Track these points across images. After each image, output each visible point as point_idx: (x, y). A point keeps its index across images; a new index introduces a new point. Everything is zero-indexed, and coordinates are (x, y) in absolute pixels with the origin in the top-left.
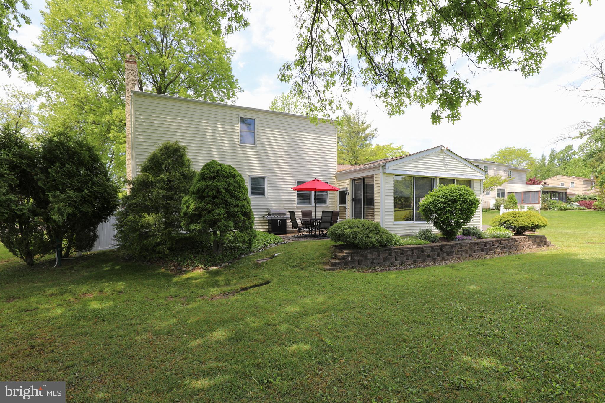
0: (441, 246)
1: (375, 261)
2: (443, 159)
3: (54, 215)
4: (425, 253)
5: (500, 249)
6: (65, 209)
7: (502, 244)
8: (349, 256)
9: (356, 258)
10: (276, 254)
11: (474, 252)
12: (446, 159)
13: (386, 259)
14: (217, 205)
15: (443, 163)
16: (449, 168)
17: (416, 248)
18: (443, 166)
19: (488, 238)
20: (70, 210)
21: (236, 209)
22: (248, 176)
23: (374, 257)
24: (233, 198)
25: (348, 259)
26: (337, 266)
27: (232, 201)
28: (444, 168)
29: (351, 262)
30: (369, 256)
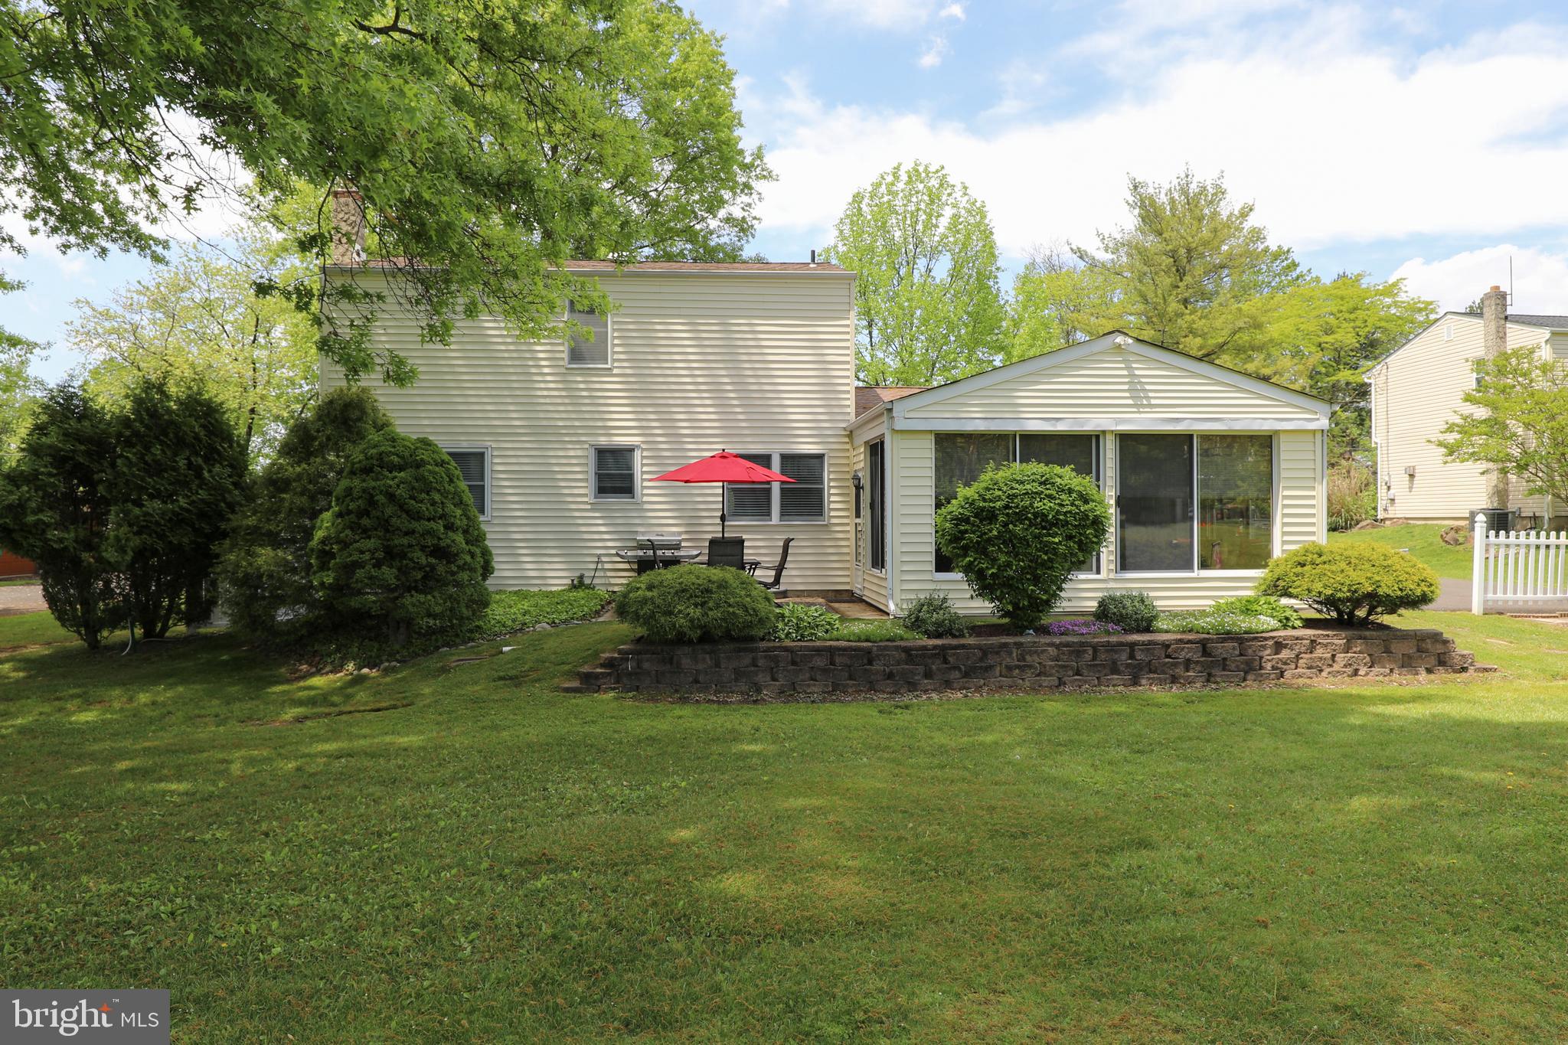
0: (943, 648)
1: (701, 678)
2: (1125, 372)
3: (106, 551)
4: (877, 666)
5: (1198, 668)
6: (127, 540)
7: (1210, 655)
8: (627, 660)
9: (646, 665)
10: (505, 649)
11: (1078, 674)
12: (1137, 372)
13: (739, 674)
14: (365, 531)
15: (1126, 387)
16: (1153, 402)
17: (845, 649)
18: (1127, 395)
19: (1167, 632)
20: (136, 541)
21: (405, 541)
22: (587, 446)
23: (700, 667)
24: (404, 516)
25: (624, 666)
26: (593, 681)
27: (400, 522)
28: (1130, 402)
29: (630, 674)
30: (686, 662)
